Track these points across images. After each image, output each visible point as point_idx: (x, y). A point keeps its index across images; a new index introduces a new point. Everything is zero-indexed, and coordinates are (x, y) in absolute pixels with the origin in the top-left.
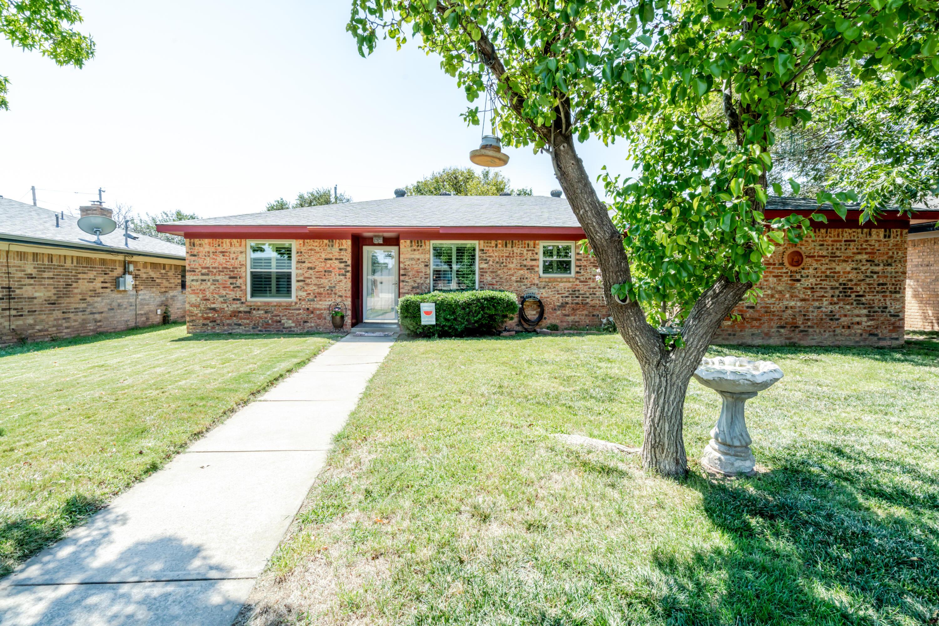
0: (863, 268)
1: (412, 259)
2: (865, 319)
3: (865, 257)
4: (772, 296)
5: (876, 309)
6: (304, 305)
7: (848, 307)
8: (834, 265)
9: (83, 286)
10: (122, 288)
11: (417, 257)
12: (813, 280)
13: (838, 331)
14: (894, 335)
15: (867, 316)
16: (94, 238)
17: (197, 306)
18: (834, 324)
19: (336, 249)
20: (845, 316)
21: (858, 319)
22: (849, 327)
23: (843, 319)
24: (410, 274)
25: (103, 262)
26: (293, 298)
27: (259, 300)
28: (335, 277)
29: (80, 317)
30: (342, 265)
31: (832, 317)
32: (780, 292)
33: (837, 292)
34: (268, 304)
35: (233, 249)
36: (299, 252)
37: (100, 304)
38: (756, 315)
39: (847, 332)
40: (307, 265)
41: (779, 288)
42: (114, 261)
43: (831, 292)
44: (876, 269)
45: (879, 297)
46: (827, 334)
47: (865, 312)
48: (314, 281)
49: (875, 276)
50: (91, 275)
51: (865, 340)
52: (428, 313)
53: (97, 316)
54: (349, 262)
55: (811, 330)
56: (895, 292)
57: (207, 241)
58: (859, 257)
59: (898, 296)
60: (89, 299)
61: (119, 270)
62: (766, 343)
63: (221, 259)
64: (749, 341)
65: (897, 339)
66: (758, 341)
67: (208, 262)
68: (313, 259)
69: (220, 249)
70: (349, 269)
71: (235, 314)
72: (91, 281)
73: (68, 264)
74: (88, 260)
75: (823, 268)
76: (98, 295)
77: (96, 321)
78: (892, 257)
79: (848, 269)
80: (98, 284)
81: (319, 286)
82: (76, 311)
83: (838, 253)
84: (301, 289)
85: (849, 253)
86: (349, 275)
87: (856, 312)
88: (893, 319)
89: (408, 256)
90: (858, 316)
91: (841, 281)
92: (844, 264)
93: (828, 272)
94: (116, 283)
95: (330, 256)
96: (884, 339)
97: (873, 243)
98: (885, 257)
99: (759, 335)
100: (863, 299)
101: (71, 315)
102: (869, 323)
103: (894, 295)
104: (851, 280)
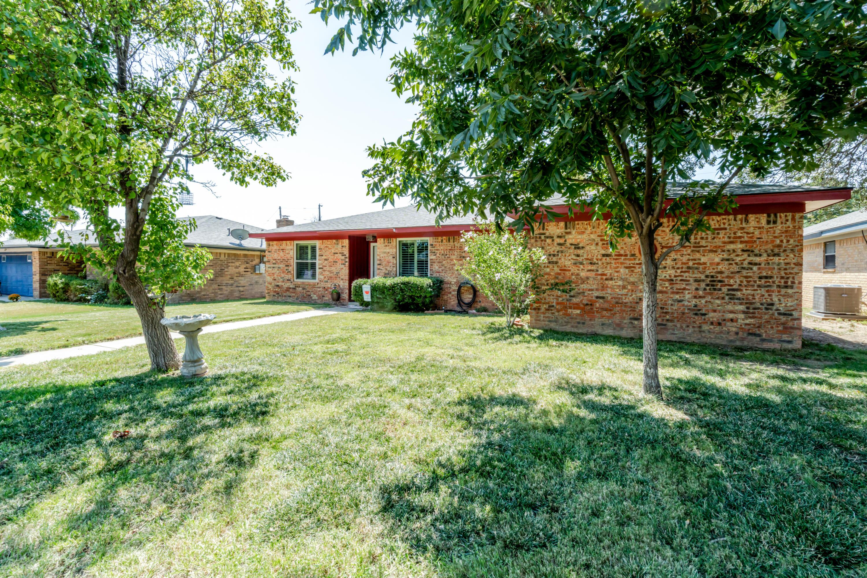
0: (738, 259)
1: (385, 253)
2: (742, 316)
3: (740, 246)
4: (624, 287)
5: (758, 305)
6: (322, 285)
7: (718, 302)
8: (698, 255)
9: (231, 270)
10: (257, 272)
11: (388, 251)
12: (672, 272)
13: (705, 327)
14: (785, 337)
15: (744, 312)
16: (237, 242)
17: (270, 284)
18: (699, 320)
19: (340, 246)
20: (715, 311)
21: (731, 316)
22: (719, 324)
23: (712, 314)
24: (384, 264)
25: (245, 256)
26: (317, 281)
27: (300, 281)
28: (339, 266)
29: (229, 288)
30: (343, 257)
31: (697, 312)
32: (633, 283)
33: (703, 285)
34: (303, 283)
35: (288, 247)
36: (320, 249)
37: (243, 281)
38: (606, 306)
39: (718, 329)
40: (324, 257)
41: (632, 279)
42: (253, 256)
43: (694, 285)
44: (757, 259)
45: (763, 291)
46: (691, 330)
47: (742, 308)
48: (328, 268)
49: (755, 268)
50: (238, 264)
51: (743, 339)
52: (367, 293)
53: (241, 289)
54: (347, 255)
55: (670, 324)
56: (786, 287)
57: (275, 242)
58: (732, 247)
59: (790, 291)
60: (235, 278)
61: (257, 261)
62: (617, 333)
63: (282, 254)
64: (599, 330)
65: (789, 342)
66: (609, 332)
67: (276, 256)
68: (327, 253)
69: (282, 247)
70: (347, 260)
71: (288, 289)
72: (237, 267)
73: (222, 258)
74: (235, 255)
75: (685, 259)
76: (242, 276)
77: (240, 291)
78: (779, 246)
79: (717, 260)
80: (242, 269)
81: (331, 272)
82: (227, 285)
83: (703, 243)
84: (321, 273)
85: (718, 242)
86: (347, 264)
87: (730, 307)
88: (783, 319)
89: (382, 250)
90: (731, 312)
91: (707, 273)
92: (712, 255)
93: (691, 264)
94: (254, 268)
95: (337, 251)
96: (771, 341)
97: (751, 230)
98: (770, 246)
99: (609, 325)
100: (739, 294)
101: (224, 287)
102: (748, 321)
103: (783, 291)
104: (721, 272)
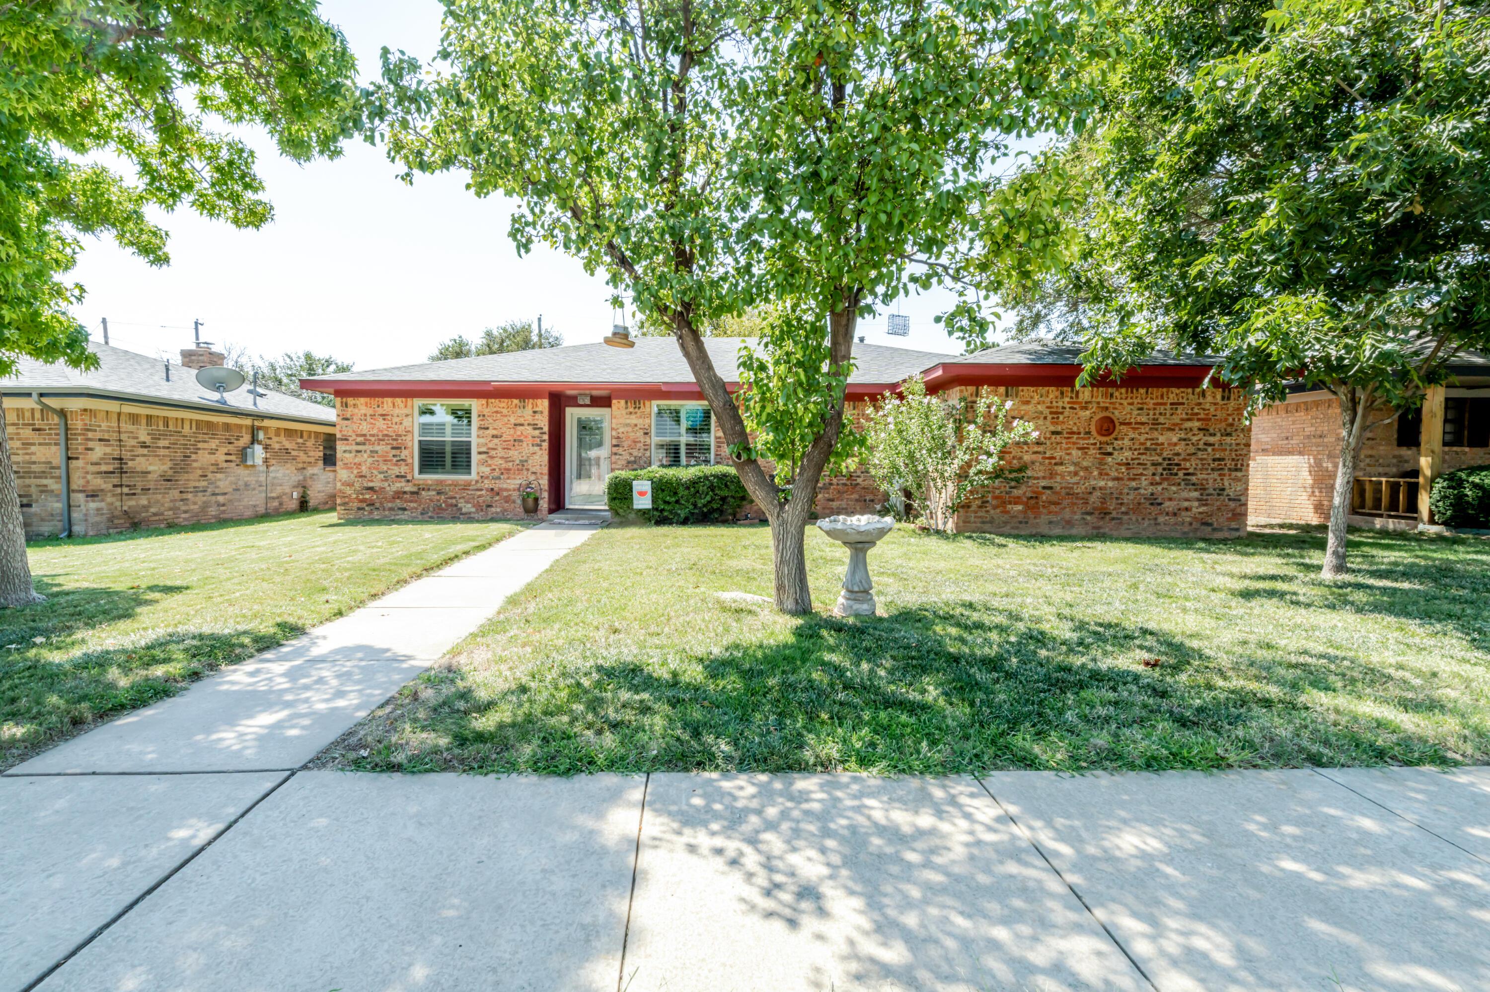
0: (1195, 439)
1: (628, 425)
2: (1196, 504)
3: (1197, 424)
4: (1076, 474)
5: (1211, 491)
6: (487, 484)
7: (1174, 488)
8: (1156, 434)
9: (203, 459)
10: (249, 463)
11: (634, 421)
12: (1128, 454)
13: (1161, 519)
14: (1234, 525)
15: (1198, 500)
16: (216, 396)
17: (350, 485)
18: (1155, 510)
19: (528, 411)
20: (1170, 499)
21: (1186, 504)
22: (1175, 514)
23: (1167, 504)
24: (626, 444)
25: (227, 427)
26: (474, 476)
27: (430, 478)
28: (527, 448)
29: (201, 499)
30: (537, 432)
31: (1154, 501)
32: (1086, 469)
33: (1160, 469)
34: (441, 482)
35: (396, 411)
36: (482, 416)
37: (224, 483)
38: (1054, 498)
39: (1173, 520)
40: (491, 432)
41: (1085, 464)
42: (240, 427)
43: (1152, 469)
44: (1211, 439)
45: (1216, 475)
46: (1146, 523)
47: (1196, 494)
48: (501, 453)
49: (1210, 449)
50: (213, 444)
51: (1196, 530)
52: (642, 494)
53: (221, 499)
54: (546, 429)
55: (1125, 517)
56: (1236, 470)
57: (362, 400)
58: (1188, 425)
59: (1239, 474)
60: (210, 475)
61: (246, 439)
62: (1066, 533)
63: (380, 424)
64: (1045, 530)
65: (1237, 530)
66: (1057, 531)
67: (365, 428)
68: (498, 424)
69: (380, 411)
70: (546, 437)
71: (399, 494)
72: (213, 452)
73: (187, 430)
74: (209, 425)
75: (1142, 438)
76: (220, 470)
77: (219, 505)
78: (1232, 425)
79: (1175, 440)
80: (221, 457)
81: (506, 459)
82: (196, 491)
83: (1162, 420)
84: (484, 463)
85: (1176, 419)
86: (546, 445)
87: (1185, 494)
88: (1232, 505)
89: (622, 421)
90: (1187, 500)
91: (1165, 454)
92: (1170, 434)
93: (1148, 444)
94: (243, 455)
95: (521, 421)
96: (1221, 530)
97: (1207, 406)
98: (1223, 425)
99: (1057, 523)
100: (1193, 479)
101: (190, 496)
102: (1201, 509)
103: (1234, 474)
104: (1178, 454)
